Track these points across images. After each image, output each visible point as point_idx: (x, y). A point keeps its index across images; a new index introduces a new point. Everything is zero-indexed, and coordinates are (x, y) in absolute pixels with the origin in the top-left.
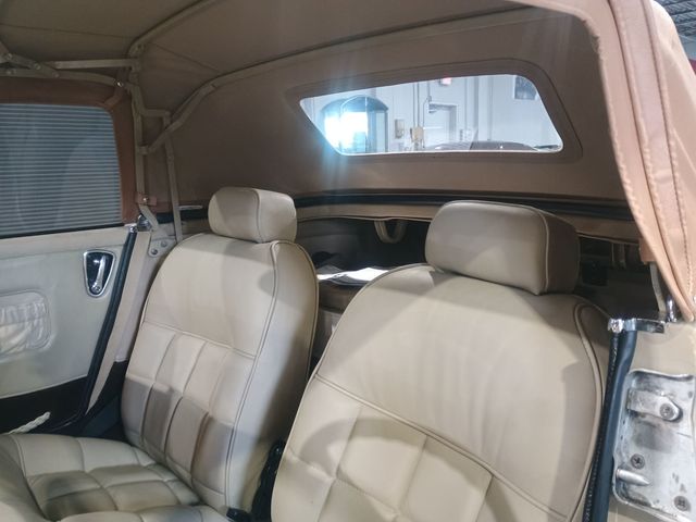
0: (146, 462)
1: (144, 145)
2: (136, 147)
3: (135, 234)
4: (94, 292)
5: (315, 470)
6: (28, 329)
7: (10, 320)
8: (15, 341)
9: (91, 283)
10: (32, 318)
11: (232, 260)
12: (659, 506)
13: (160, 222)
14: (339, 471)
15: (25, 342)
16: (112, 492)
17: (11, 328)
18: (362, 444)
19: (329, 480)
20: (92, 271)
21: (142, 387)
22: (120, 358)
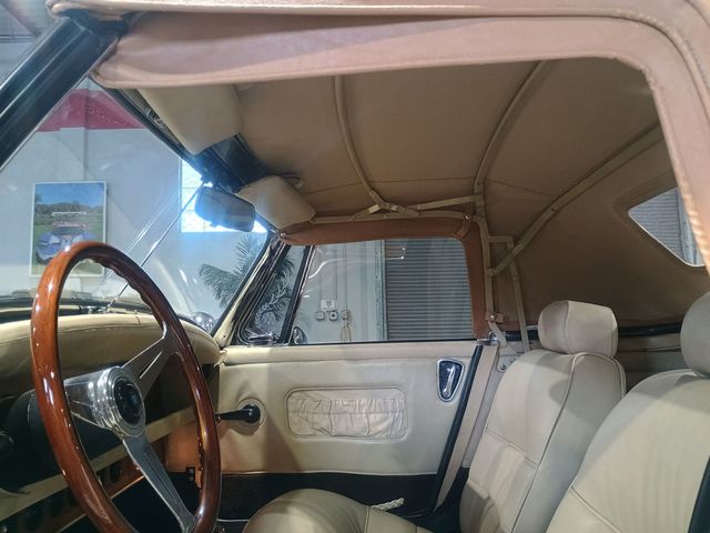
1: (491, 267)
2: (485, 270)
3: (482, 347)
4: (445, 398)
6: (391, 420)
7: (378, 410)
8: (380, 427)
9: (441, 389)
10: (394, 412)
13: (508, 339)
15: (386, 431)
17: (379, 417)
20: (443, 378)
22: (465, 464)
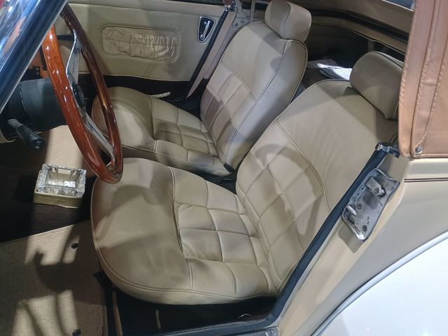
0: (204, 130)
3: (228, 12)
4: (201, 40)
5: (259, 162)
6: (168, 50)
7: (160, 43)
8: (161, 54)
9: (200, 34)
10: (170, 45)
11: (265, 44)
12: (357, 226)
14: (268, 166)
15: (165, 56)
16: (183, 137)
17: (161, 47)
18: (282, 158)
19: (263, 168)
20: (202, 27)
21: (211, 95)
22: (206, 77)
